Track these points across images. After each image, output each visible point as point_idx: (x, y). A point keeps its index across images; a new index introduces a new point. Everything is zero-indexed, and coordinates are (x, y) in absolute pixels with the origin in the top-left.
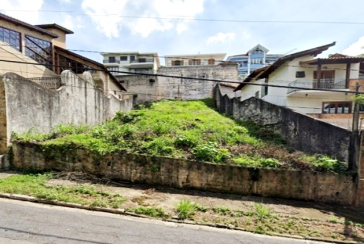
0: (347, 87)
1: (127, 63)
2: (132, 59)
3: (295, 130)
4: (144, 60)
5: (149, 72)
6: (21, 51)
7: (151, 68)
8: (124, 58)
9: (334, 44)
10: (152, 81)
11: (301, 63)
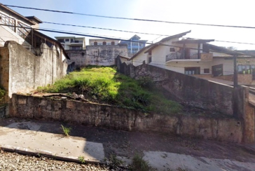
0: (199, 58)
1: (69, 43)
2: (72, 41)
3: (180, 85)
4: (77, 42)
5: (80, 48)
6: (15, 31)
7: (82, 46)
8: (67, 40)
9: (190, 31)
10: (83, 54)
11: (173, 43)
